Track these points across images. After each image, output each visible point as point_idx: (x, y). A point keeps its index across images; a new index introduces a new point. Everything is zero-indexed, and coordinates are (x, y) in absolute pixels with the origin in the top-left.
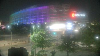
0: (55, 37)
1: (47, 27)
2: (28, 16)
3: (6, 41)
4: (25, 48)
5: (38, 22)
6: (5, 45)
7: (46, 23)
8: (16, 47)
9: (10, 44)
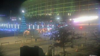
0: (81, 34)
1: (71, 20)
2: (44, 4)
3: (17, 37)
4: (41, 47)
5: (58, 13)
6: (16, 42)
7: (69, 15)
8: (30, 46)
9: (23, 42)
